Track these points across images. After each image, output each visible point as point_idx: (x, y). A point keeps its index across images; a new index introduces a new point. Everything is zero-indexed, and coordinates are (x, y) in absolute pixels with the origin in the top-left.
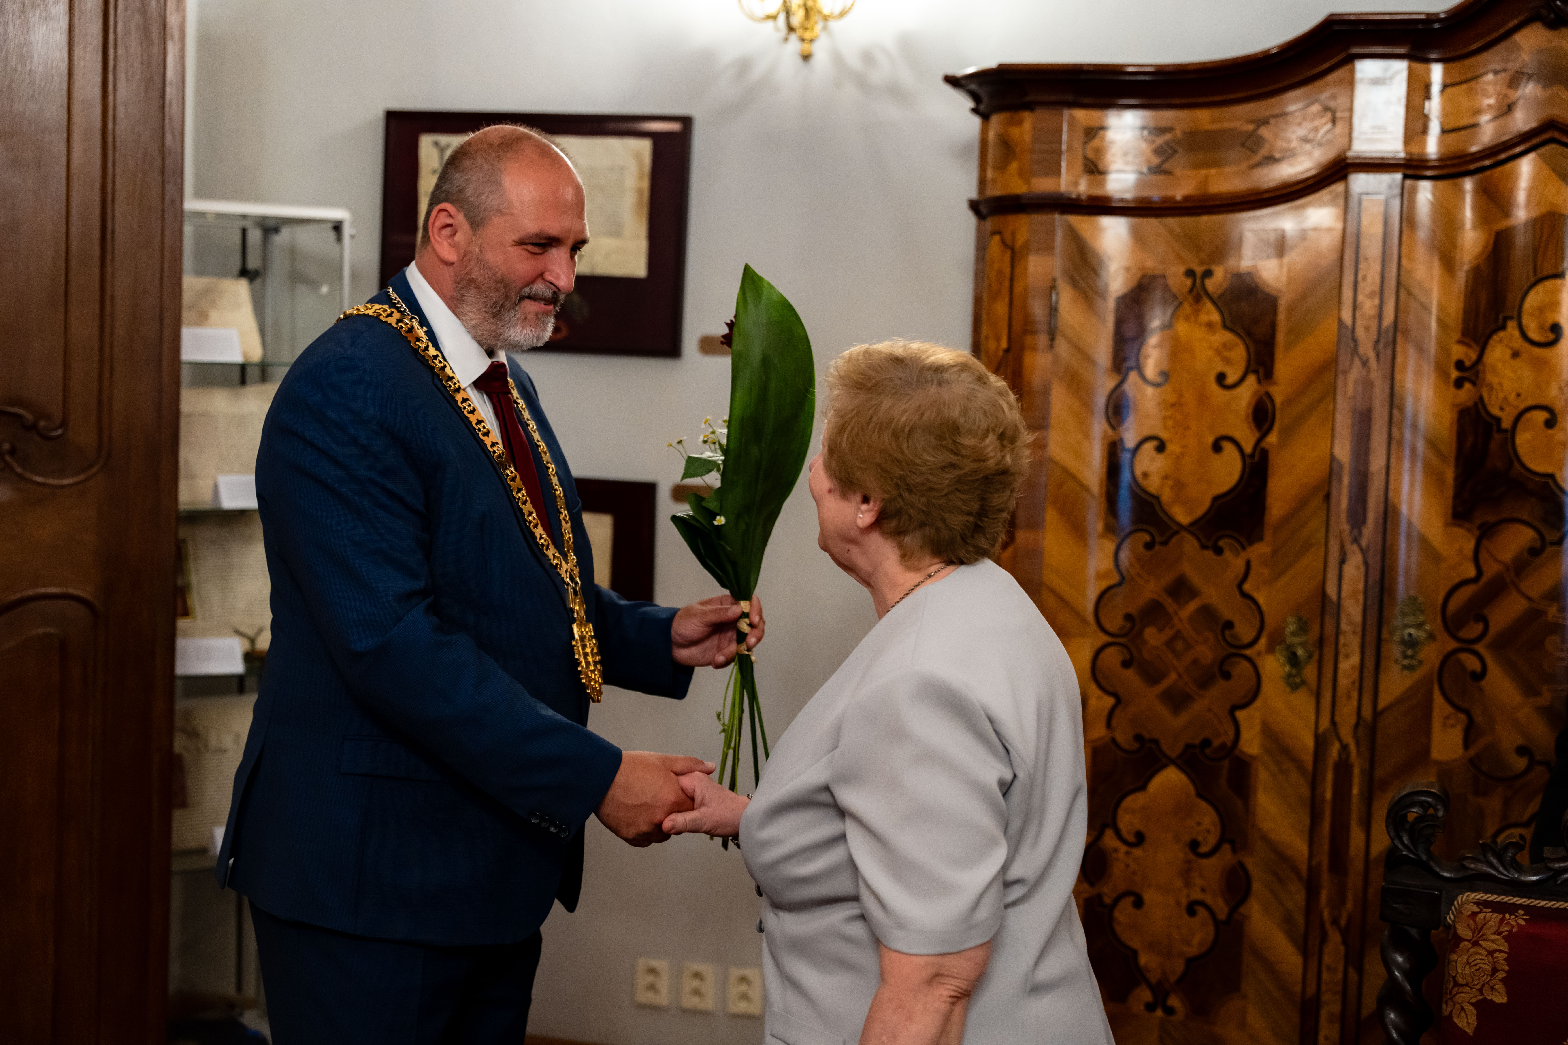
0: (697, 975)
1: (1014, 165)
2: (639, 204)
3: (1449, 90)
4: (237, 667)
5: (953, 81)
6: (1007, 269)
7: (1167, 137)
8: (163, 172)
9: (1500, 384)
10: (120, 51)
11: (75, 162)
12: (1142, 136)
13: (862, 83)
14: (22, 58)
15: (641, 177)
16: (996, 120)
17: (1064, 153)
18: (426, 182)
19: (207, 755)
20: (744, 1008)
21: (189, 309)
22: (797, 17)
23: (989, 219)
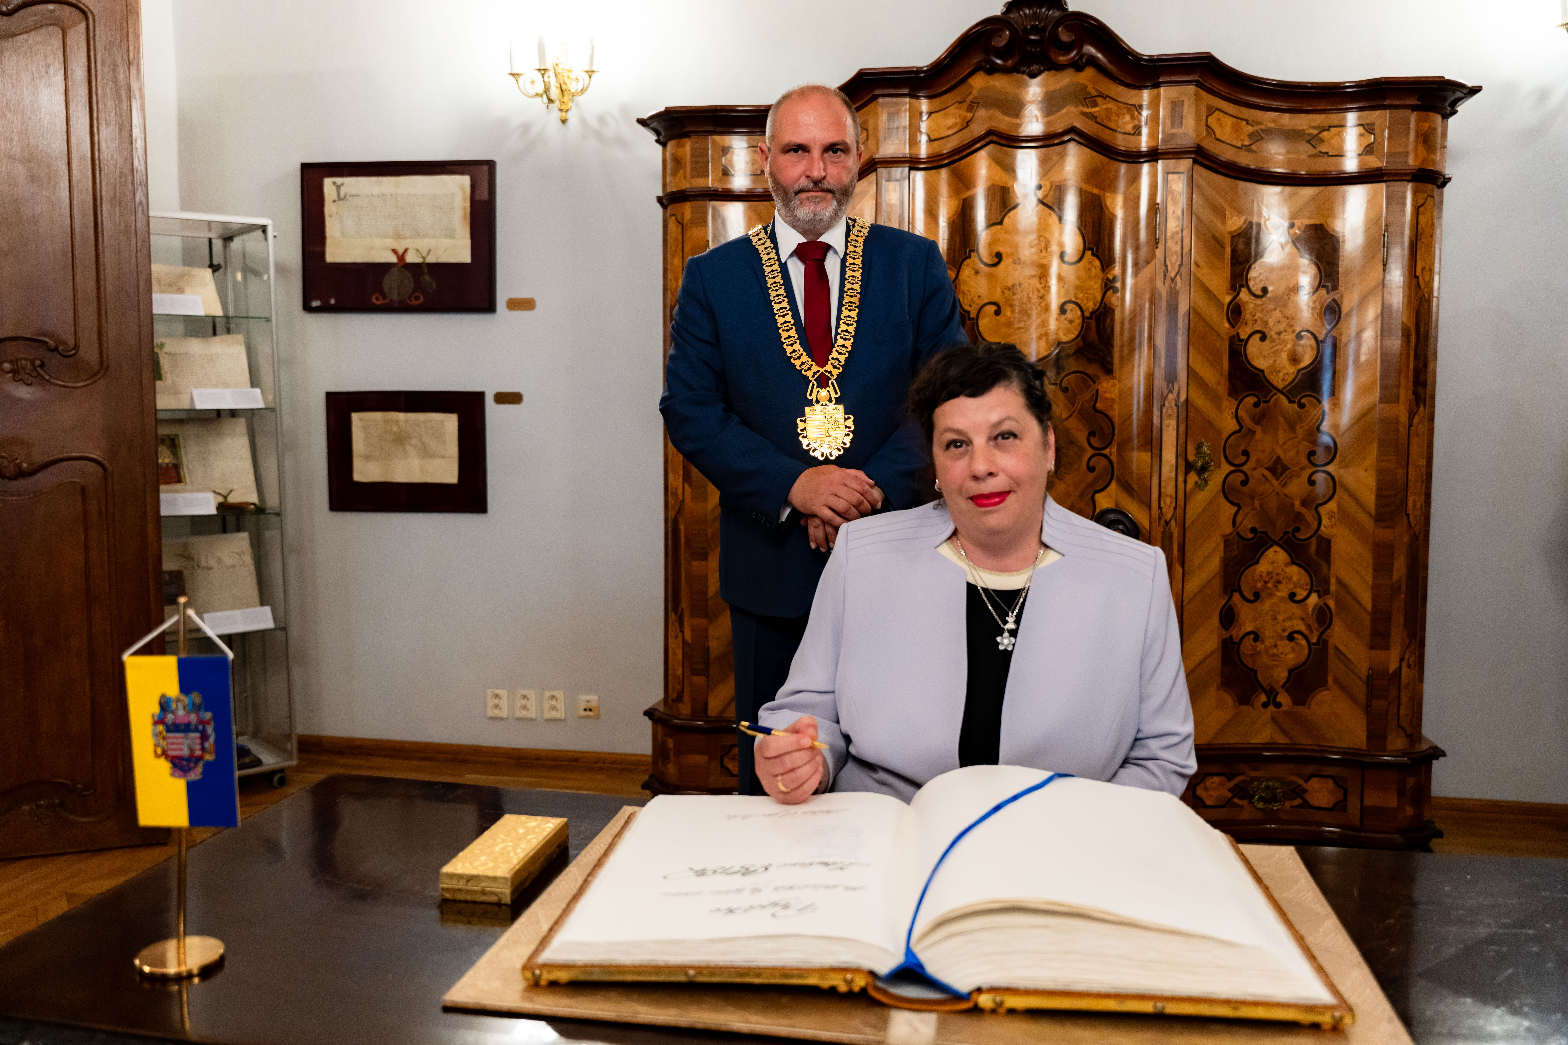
0: (524, 697)
1: (682, 172)
2: (464, 218)
3: (933, 116)
4: (212, 510)
5: (642, 122)
6: (680, 237)
8: (133, 184)
9: (969, 291)
10: (100, 106)
11: (74, 179)
12: (750, 151)
13: (599, 137)
14: (34, 111)
15: (465, 200)
16: (670, 145)
17: (710, 164)
18: (329, 208)
19: (199, 571)
20: (554, 714)
21: (170, 285)
22: (555, 93)
23: (669, 208)
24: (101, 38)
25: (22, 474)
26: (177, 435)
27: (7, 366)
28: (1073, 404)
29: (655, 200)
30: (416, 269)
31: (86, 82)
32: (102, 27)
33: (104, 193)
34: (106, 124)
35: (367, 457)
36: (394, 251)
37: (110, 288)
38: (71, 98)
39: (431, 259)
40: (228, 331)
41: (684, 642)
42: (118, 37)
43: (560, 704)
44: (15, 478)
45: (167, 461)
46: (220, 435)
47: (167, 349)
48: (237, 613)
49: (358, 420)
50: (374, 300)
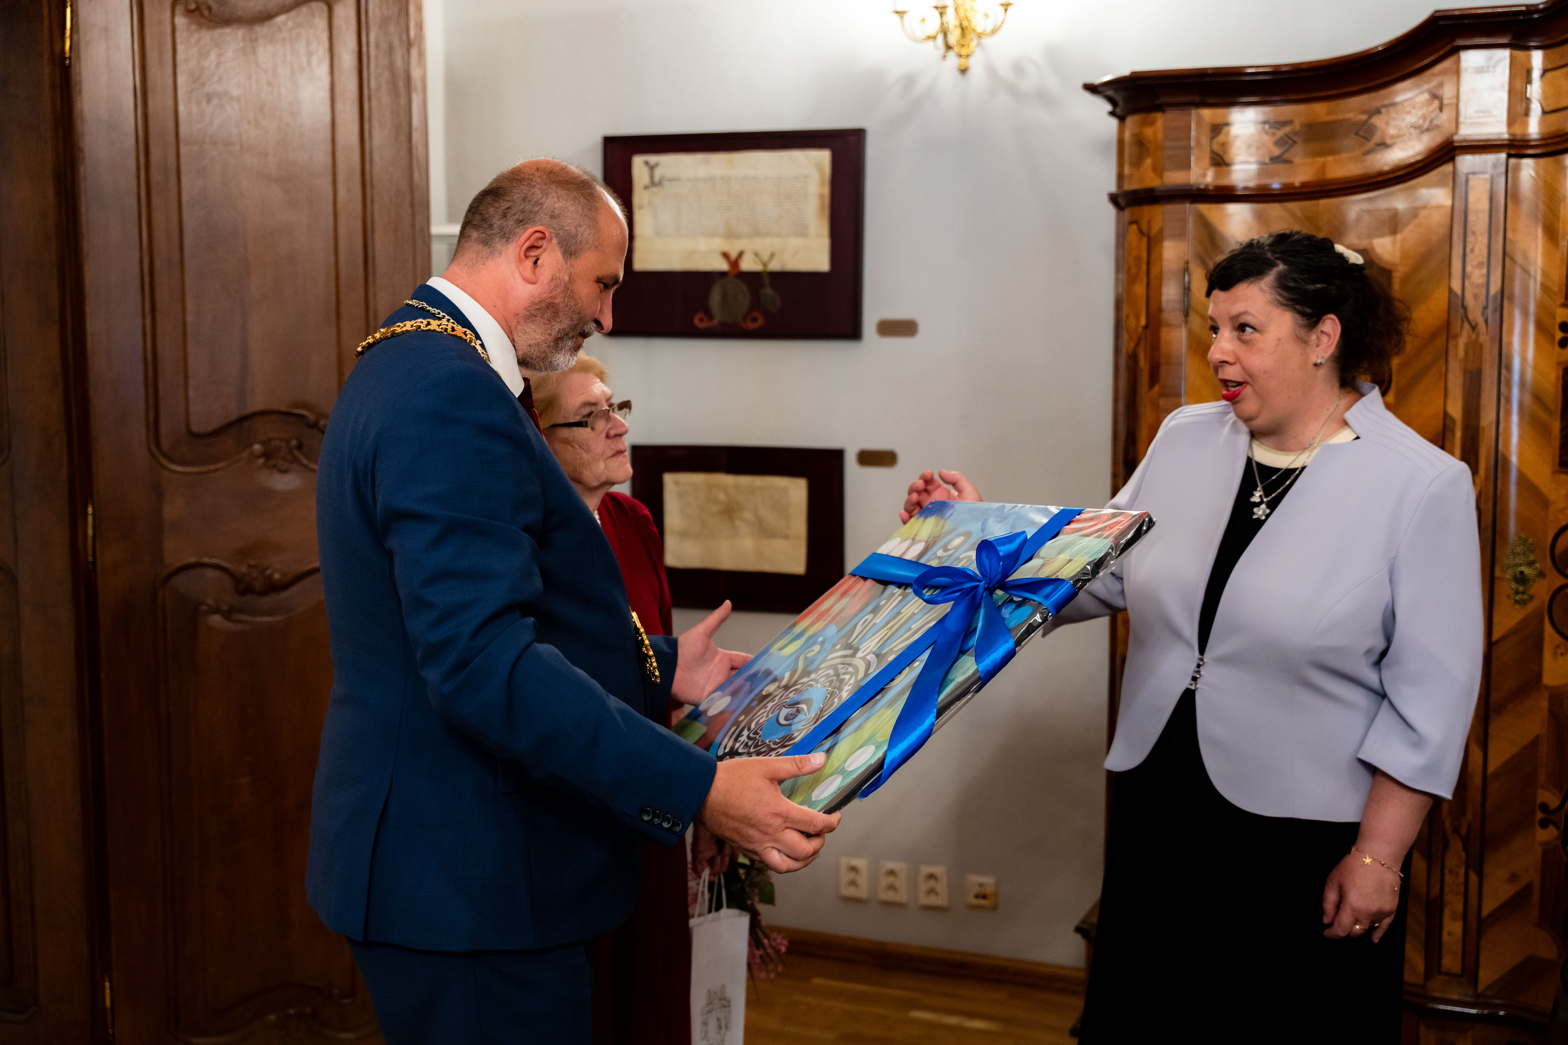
0: (892, 872)
1: (1149, 161)
2: (822, 208)
3: (1549, 75)
5: (1091, 88)
6: (1144, 255)
7: (1287, 129)
8: (412, 205)
10: (373, 103)
11: (340, 200)
12: (1264, 129)
13: (1014, 91)
14: (293, 114)
15: (822, 184)
16: (1131, 121)
17: (1193, 149)
18: (639, 197)
20: (933, 900)
22: (954, 37)
23: (1127, 210)
25: (274, 588)
27: (257, 447)
29: (1106, 198)
30: (753, 279)
31: (356, 72)
33: (377, 217)
34: (381, 126)
35: (684, 535)
36: (725, 255)
38: (337, 94)
39: (775, 266)
42: (395, 10)
43: (942, 887)
44: (264, 593)
49: (671, 481)
50: (696, 321)
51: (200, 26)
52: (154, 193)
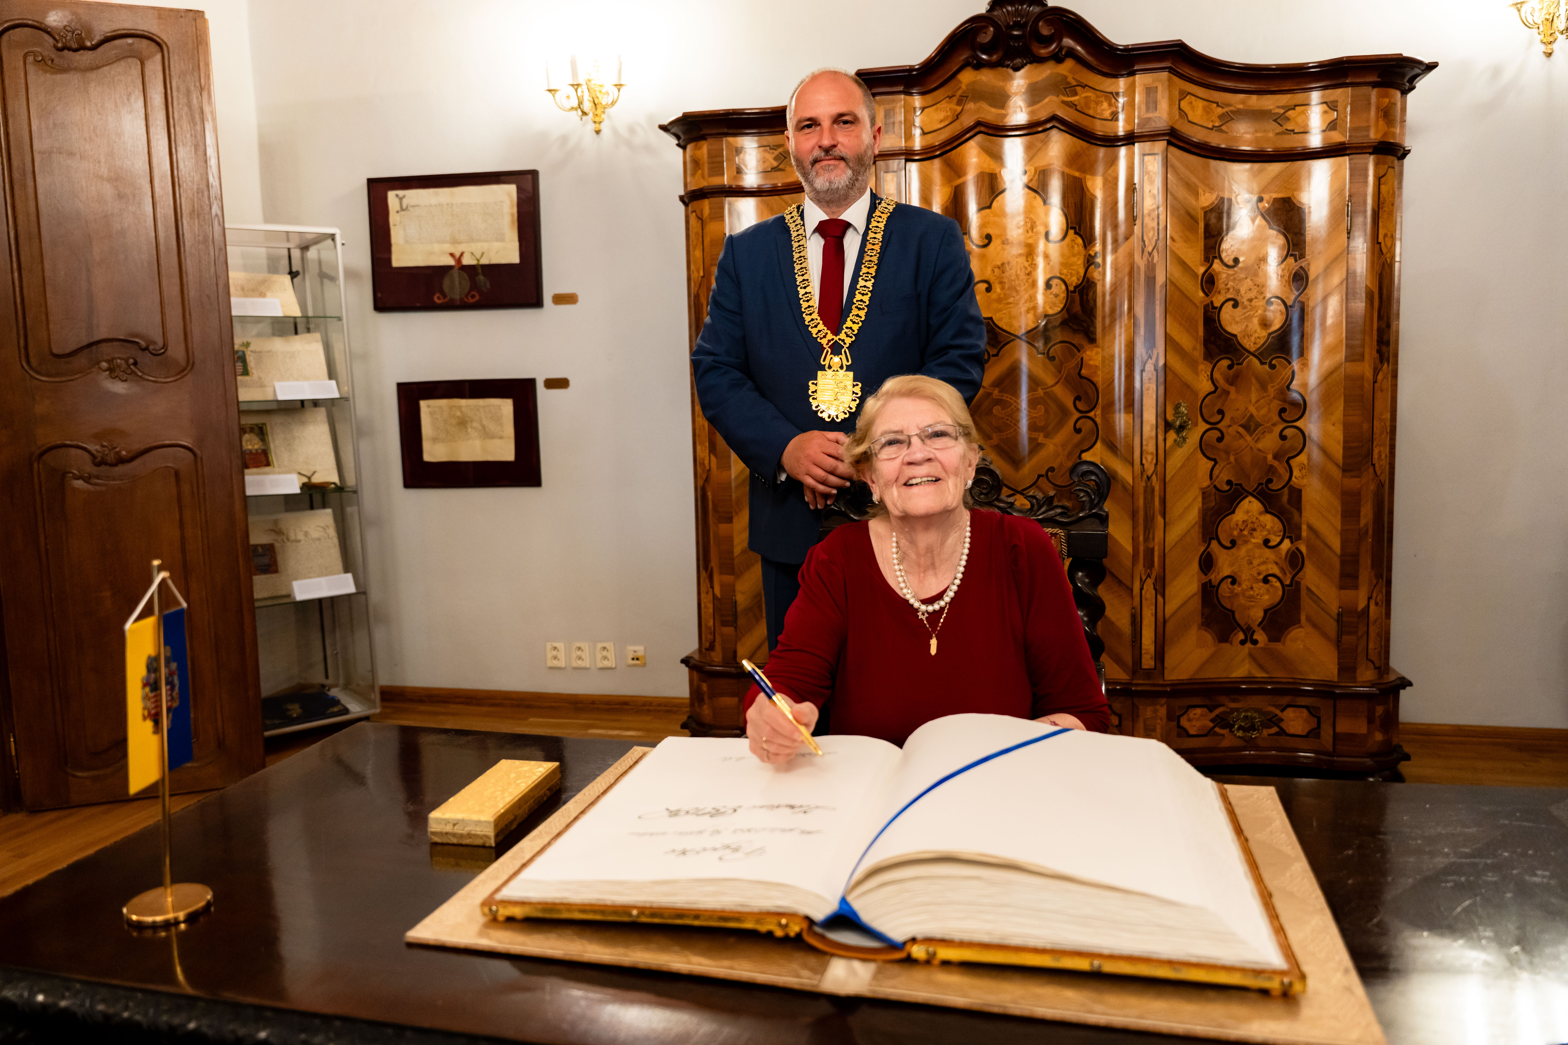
0: (579, 648)
1: (701, 172)
2: (512, 222)
3: (926, 110)
4: (296, 490)
5: (663, 128)
6: (701, 231)
8: (209, 198)
10: (178, 129)
11: (157, 195)
12: (759, 152)
13: (630, 145)
15: (512, 207)
16: (689, 147)
17: (725, 163)
18: (394, 218)
19: (289, 544)
20: (606, 664)
21: (253, 290)
22: (587, 106)
23: (690, 205)
24: (175, 67)
25: (122, 461)
26: (265, 424)
27: (104, 365)
28: (1060, 372)
29: (678, 199)
30: (471, 271)
31: (163, 107)
32: (176, 57)
33: (183, 207)
34: (183, 144)
35: (435, 440)
36: (452, 255)
37: (192, 293)
38: (151, 122)
39: (484, 261)
40: (308, 330)
41: (714, 596)
42: (191, 66)
43: (611, 655)
44: (115, 465)
45: (256, 447)
46: (303, 423)
47: (252, 348)
48: (323, 580)
49: (426, 407)
50: (436, 299)
51: (45, 72)
52: (16, 188)
